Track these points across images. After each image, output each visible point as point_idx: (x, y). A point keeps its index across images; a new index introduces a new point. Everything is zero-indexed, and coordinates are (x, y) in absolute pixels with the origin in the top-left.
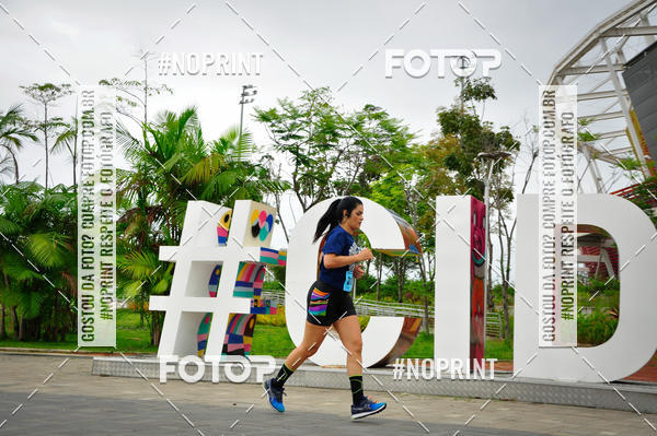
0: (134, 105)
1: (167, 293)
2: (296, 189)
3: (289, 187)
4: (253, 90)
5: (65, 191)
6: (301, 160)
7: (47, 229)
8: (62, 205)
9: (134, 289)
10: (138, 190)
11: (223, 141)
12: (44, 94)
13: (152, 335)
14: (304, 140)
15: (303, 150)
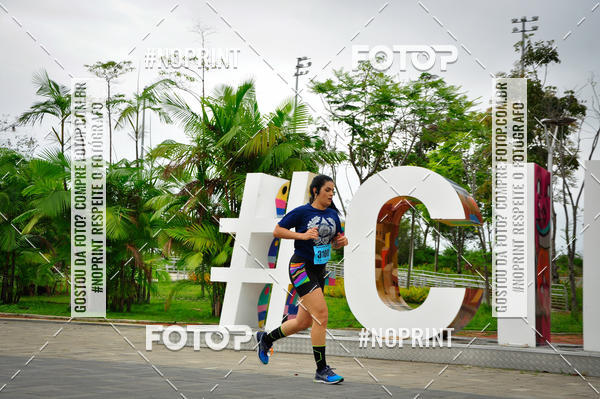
0: (192, 80)
1: (227, 264)
2: (352, 160)
3: (345, 158)
4: (308, 61)
5: (128, 165)
6: (357, 130)
7: (112, 203)
8: (126, 179)
9: (195, 261)
10: (198, 163)
11: (279, 113)
12: (107, 71)
13: (213, 306)
14: (360, 110)
15: (358, 121)
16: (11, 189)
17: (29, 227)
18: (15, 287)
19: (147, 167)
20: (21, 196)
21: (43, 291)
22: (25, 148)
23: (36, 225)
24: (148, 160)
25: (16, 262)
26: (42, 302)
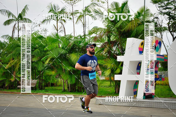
0: (104, 3)
1: (121, 73)
2: (170, 30)
3: (166, 29)
5: (81, 37)
6: (171, 17)
7: (76, 52)
8: (80, 42)
9: (108, 73)
10: (107, 35)
11: (139, 13)
12: (72, 2)
13: (115, 89)
14: (172, 9)
15: (172, 14)
16: (40, 48)
17: (47, 62)
18: (43, 84)
19: (88, 37)
20: (44, 50)
21: (53, 85)
22: (44, 32)
23: (49, 61)
24: (88, 35)
25: (43, 75)
26: (53, 89)
